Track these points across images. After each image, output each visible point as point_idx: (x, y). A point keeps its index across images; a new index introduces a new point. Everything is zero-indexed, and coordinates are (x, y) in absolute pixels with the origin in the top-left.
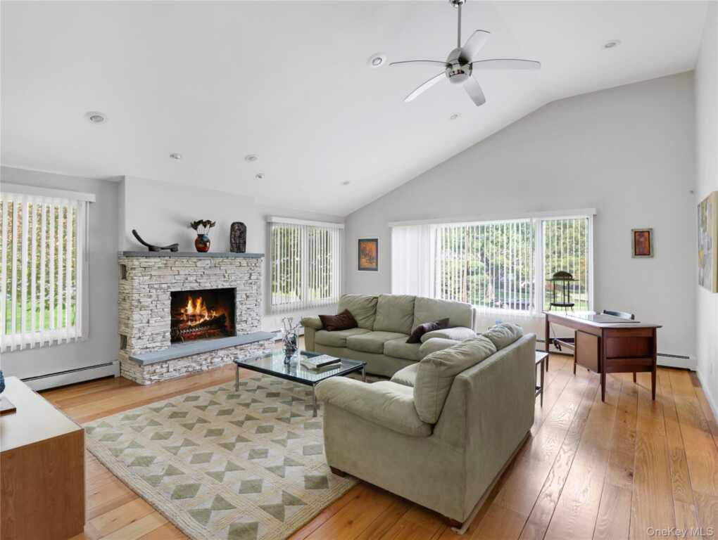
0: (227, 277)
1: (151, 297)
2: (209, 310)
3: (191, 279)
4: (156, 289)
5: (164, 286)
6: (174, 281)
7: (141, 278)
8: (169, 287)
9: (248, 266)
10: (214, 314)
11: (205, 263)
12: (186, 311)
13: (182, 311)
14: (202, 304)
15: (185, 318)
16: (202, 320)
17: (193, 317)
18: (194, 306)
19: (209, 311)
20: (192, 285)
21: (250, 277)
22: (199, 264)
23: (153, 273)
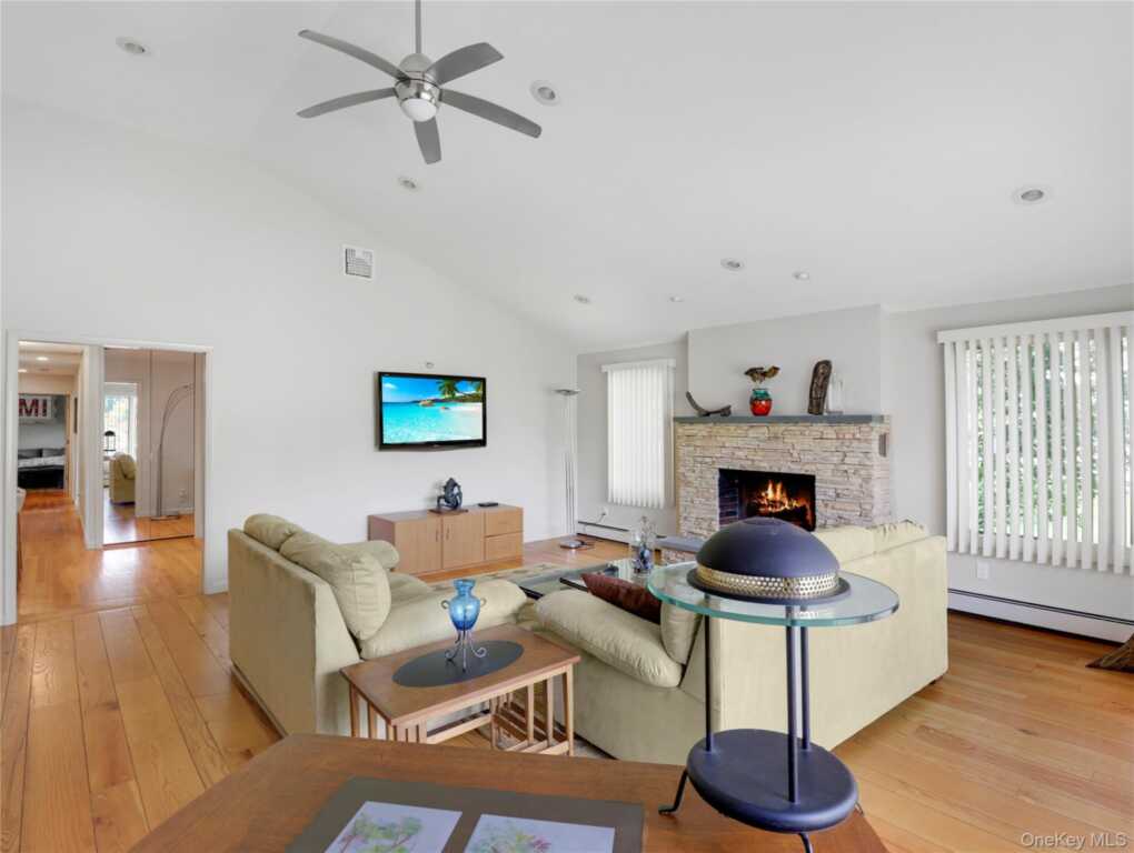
0: (795, 455)
1: (694, 471)
2: (790, 497)
3: (740, 454)
4: (701, 463)
5: (708, 460)
6: (719, 455)
7: (686, 448)
8: (713, 462)
9: (838, 439)
10: (795, 504)
11: (762, 431)
12: (767, 495)
13: (763, 494)
14: (782, 490)
15: (765, 502)
16: (782, 508)
17: (774, 503)
18: (775, 490)
19: (789, 500)
20: (743, 463)
21: (843, 460)
22: (752, 433)
23: (698, 443)
